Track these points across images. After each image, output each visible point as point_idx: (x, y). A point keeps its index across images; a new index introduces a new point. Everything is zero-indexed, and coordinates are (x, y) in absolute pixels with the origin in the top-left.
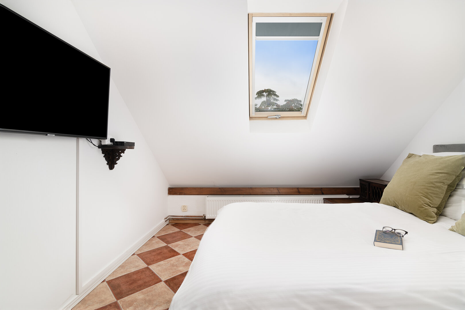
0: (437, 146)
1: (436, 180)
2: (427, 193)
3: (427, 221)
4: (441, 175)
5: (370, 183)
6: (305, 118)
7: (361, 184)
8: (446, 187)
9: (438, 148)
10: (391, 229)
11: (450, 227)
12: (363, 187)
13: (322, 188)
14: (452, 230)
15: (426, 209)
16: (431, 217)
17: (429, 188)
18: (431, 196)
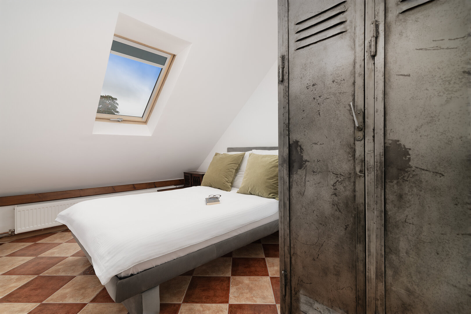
0: (229, 148)
1: (230, 168)
2: (226, 175)
3: (227, 191)
4: (232, 164)
5: (191, 174)
6: (145, 123)
7: (185, 176)
8: (235, 171)
9: (230, 150)
10: (213, 196)
11: (237, 191)
12: (187, 178)
13: (155, 182)
14: (238, 193)
15: (226, 184)
16: (229, 188)
17: (227, 172)
18: (228, 177)
